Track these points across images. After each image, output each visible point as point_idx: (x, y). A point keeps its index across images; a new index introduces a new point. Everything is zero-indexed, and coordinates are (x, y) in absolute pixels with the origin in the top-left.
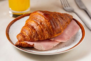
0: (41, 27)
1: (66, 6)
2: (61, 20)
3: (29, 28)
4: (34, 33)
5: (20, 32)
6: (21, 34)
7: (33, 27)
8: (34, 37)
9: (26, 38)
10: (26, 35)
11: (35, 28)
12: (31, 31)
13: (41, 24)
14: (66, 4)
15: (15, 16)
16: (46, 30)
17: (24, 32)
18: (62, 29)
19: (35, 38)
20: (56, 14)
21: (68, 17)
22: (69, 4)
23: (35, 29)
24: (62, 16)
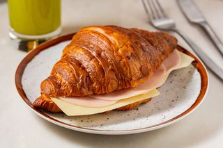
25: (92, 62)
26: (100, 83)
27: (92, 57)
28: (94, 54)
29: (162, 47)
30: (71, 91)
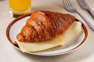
0: (42, 27)
1: (68, 5)
2: (63, 21)
3: (30, 28)
4: (34, 34)
5: (20, 32)
6: (21, 34)
7: (33, 28)
8: (34, 37)
9: (26, 38)
10: (26, 35)
11: (36, 28)
12: (31, 32)
13: (42, 24)
14: (69, 4)
15: (15, 16)
16: (47, 30)
17: (24, 32)
18: (63, 29)
19: (35, 39)
20: (58, 14)
21: (70, 18)
22: (71, 4)
23: (35, 30)
24: (64, 17)
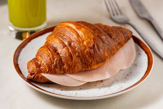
25: (64, 50)
26: (69, 66)
27: (65, 46)
28: (66, 43)
29: (119, 39)
30: (48, 70)
